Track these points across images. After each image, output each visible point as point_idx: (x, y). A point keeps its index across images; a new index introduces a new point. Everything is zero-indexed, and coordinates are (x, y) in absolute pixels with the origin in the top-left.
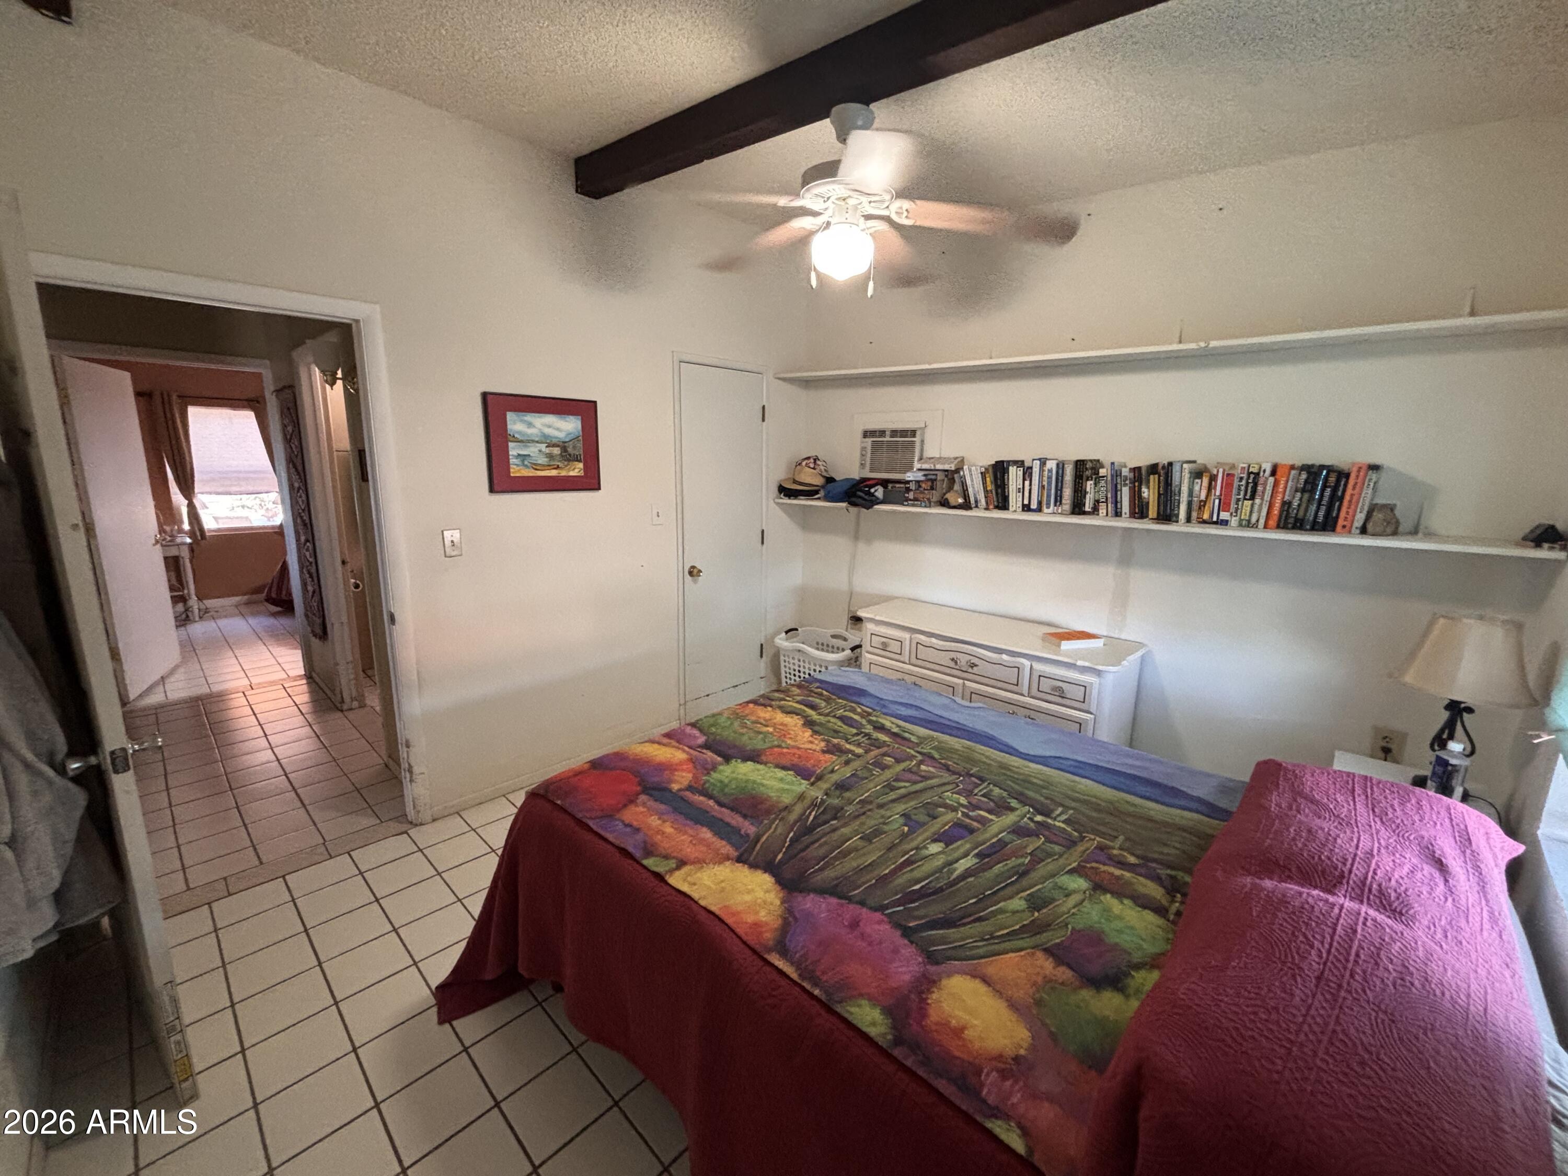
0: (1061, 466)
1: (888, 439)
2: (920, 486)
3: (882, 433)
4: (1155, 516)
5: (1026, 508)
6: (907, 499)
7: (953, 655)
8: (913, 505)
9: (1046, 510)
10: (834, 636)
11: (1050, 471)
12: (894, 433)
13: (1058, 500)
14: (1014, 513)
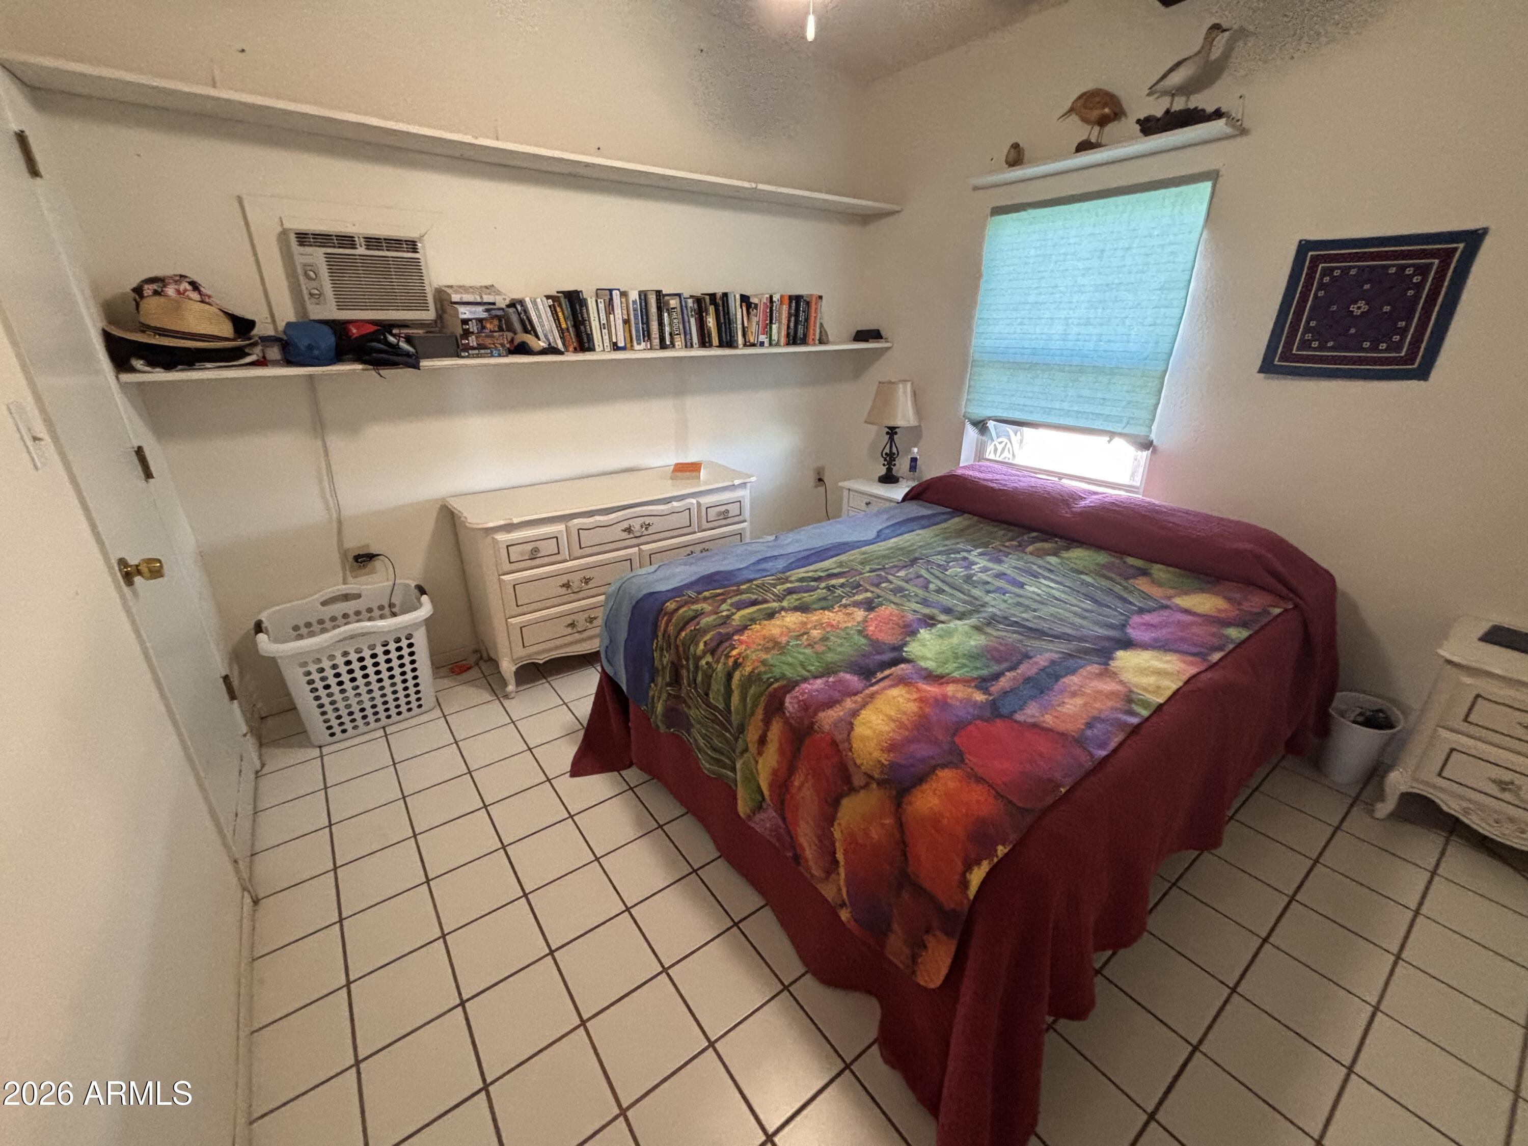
0: (643, 295)
1: (361, 250)
2: (483, 328)
3: (347, 241)
4: (717, 344)
5: (616, 347)
6: (467, 348)
7: (625, 525)
8: (478, 356)
9: (637, 347)
10: (324, 604)
11: (634, 302)
12: (373, 242)
13: (648, 335)
14: (601, 354)
